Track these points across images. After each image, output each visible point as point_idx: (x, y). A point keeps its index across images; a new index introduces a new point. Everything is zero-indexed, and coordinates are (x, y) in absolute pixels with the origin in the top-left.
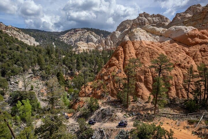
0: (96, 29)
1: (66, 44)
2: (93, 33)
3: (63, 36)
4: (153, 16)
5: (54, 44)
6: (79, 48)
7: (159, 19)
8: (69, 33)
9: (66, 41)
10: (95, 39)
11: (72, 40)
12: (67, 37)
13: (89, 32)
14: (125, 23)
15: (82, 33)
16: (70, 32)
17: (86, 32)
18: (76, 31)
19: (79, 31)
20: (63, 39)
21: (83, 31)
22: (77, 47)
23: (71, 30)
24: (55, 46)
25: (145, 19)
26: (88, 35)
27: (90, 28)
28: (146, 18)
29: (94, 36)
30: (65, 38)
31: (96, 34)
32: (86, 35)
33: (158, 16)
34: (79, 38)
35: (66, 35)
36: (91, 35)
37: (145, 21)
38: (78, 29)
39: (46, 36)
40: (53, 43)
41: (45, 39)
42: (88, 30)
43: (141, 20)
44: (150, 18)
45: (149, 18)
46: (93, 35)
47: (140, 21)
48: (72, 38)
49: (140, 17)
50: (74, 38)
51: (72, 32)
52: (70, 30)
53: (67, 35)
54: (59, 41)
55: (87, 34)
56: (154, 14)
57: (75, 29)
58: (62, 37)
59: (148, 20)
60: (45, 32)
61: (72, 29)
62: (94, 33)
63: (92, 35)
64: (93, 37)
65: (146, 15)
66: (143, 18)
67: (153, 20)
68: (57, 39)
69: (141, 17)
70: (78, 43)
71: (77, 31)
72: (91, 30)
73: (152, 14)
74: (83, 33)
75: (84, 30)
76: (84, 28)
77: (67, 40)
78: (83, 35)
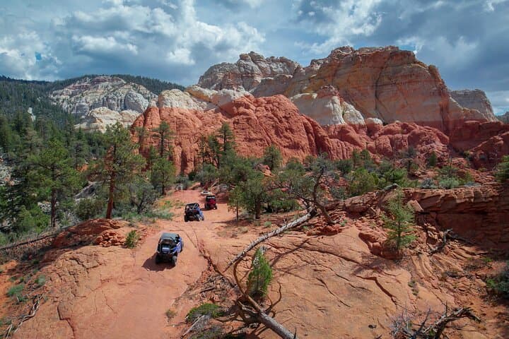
0: (151, 78)
1: (66, 113)
2: (142, 88)
3: (60, 91)
4: (272, 60)
5: (31, 113)
6: (98, 123)
7: (283, 68)
8: (77, 85)
9: (65, 106)
10: (144, 102)
11: (84, 104)
12: (71, 96)
13: (129, 86)
14: (218, 70)
15: (113, 86)
16: (80, 83)
17: (122, 85)
18: (95, 81)
19: (106, 81)
20: (58, 99)
21: (115, 83)
22: (93, 119)
23: (83, 78)
24: (33, 118)
25: (254, 65)
26: (128, 93)
27: (133, 77)
28: (256, 63)
29: (144, 95)
30: (63, 97)
31: (148, 92)
32: (122, 92)
33: (282, 60)
34: (103, 99)
35: (69, 90)
36: (134, 93)
37: (252, 70)
38: (102, 77)
39: (10, 90)
40: (30, 110)
41: (8, 98)
42: (129, 79)
43: (244, 68)
44: (264, 65)
45: (263, 63)
46: (141, 93)
47: (243, 70)
48: (84, 99)
49: (243, 61)
50: (88, 99)
51: (85, 84)
52: (80, 79)
53: (71, 92)
54: (46, 105)
55: (126, 91)
56: (273, 57)
57: (93, 76)
58: (56, 94)
59: (260, 67)
60: (9, 80)
61: (86, 76)
62: (144, 88)
63: (138, 92)
64: (140, 97)
65: (255, 58)
66: (248, 63)
67: (271, 68)
68: (41, 100)
69: (245, 60)
70: (97, 110)
71: (99, 81)
72: (137, 81)
73: (269, 57)
74: (115, 88)
75: (117, 80)
76: (119, 76)
77: (69, 102)
78: (114, 91)
